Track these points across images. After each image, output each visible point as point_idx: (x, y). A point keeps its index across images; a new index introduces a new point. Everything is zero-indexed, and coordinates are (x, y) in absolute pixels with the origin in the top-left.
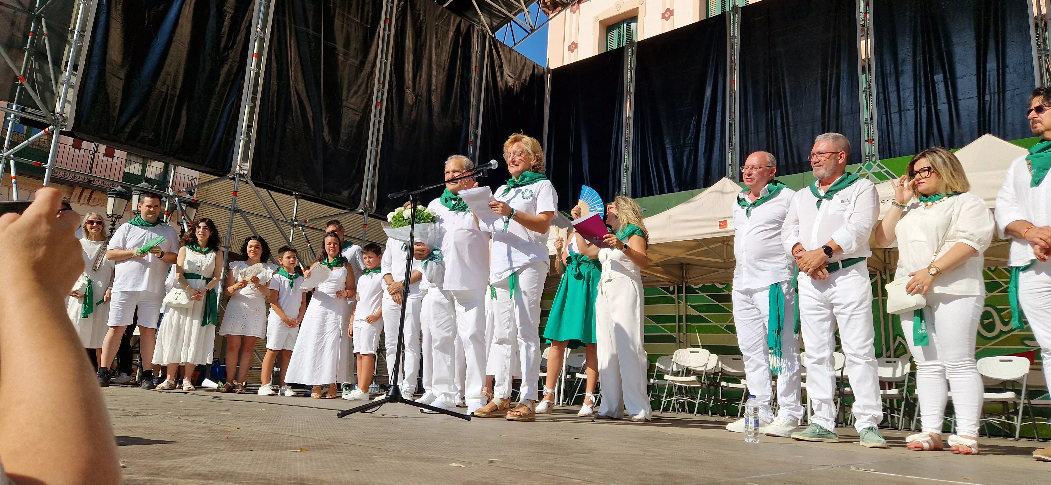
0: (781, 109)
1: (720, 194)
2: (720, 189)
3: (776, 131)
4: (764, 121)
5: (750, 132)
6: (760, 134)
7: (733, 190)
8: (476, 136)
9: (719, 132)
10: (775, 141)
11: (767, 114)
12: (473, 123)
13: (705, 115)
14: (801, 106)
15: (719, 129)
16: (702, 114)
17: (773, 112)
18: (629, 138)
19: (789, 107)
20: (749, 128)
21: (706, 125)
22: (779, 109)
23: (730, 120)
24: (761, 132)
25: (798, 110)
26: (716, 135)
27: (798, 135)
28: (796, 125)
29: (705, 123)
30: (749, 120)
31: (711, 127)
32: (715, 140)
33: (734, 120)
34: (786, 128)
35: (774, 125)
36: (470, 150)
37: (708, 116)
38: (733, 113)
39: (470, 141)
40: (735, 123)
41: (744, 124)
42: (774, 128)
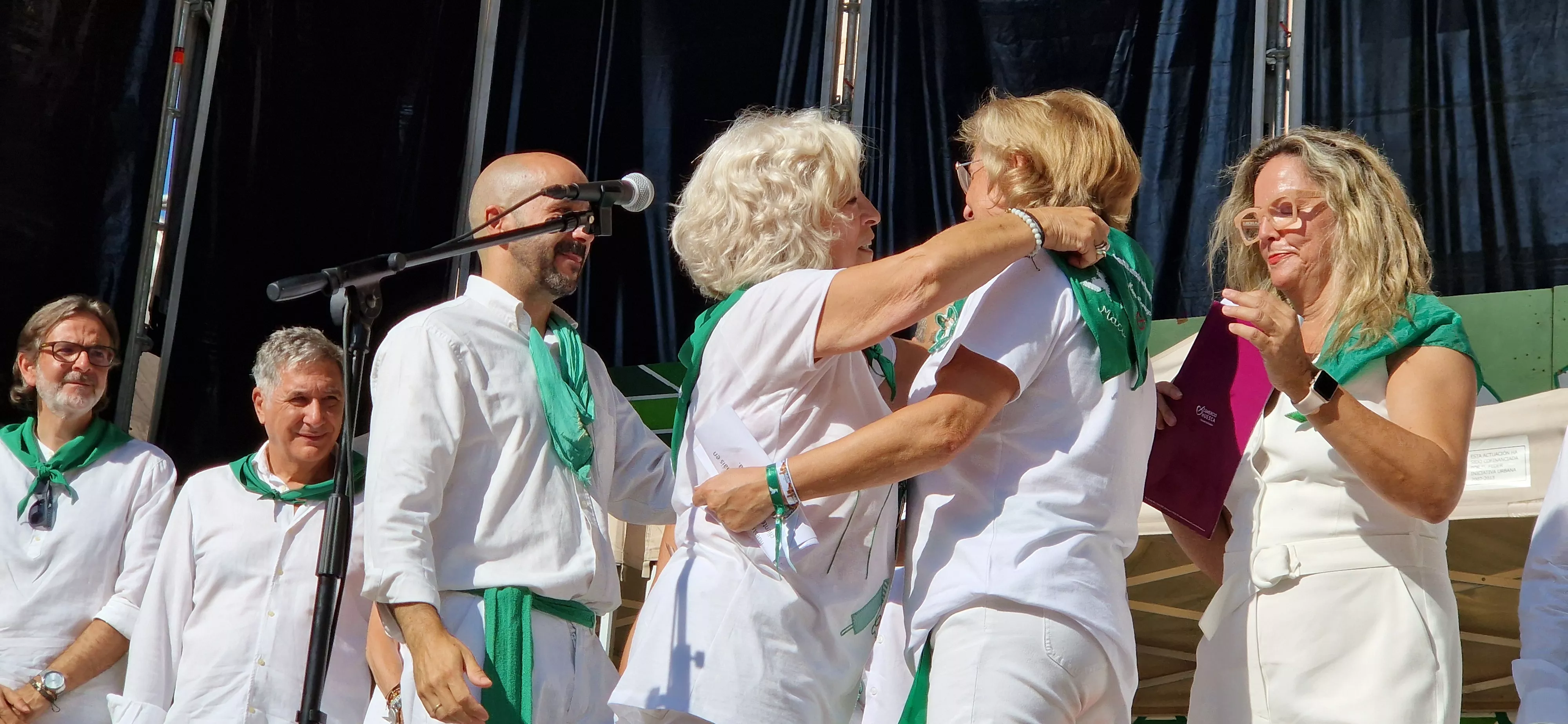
0: (1473, 26)
3: (1450, 116)
4: (1404, 67)
5: (1345, 110)
6: (1385, 120)
9: (1225, 98)
10: (1445, 156)
13: (1169, 25)
14: (1549, 24)
15: (1226, 84)
16: (1158, 16)
17: (1440, 37)
18: (852, 88)
19: (1502, 22)
20: (1345, 92)
21: (1171, 66)
22: (1465, 28)
23: (1267, 53)
24: (1391, 112)
25: (1536, 40)
26: (1211, 110)
27: (1533, 139)
28: (1526, 99)
29: (1169, 57)
30: (1344, 60)
31: (1190, 73)
32: (1206, 128)
33: (1287, 58)
34: (1488, 104)
35: (1442, 91)
36: (176, 88)
37: (1180, 30)
38: (1281, 29)
39: (176, 48)
40: (1287, 66)
41: (1324, 74)
42: (1442, 101)
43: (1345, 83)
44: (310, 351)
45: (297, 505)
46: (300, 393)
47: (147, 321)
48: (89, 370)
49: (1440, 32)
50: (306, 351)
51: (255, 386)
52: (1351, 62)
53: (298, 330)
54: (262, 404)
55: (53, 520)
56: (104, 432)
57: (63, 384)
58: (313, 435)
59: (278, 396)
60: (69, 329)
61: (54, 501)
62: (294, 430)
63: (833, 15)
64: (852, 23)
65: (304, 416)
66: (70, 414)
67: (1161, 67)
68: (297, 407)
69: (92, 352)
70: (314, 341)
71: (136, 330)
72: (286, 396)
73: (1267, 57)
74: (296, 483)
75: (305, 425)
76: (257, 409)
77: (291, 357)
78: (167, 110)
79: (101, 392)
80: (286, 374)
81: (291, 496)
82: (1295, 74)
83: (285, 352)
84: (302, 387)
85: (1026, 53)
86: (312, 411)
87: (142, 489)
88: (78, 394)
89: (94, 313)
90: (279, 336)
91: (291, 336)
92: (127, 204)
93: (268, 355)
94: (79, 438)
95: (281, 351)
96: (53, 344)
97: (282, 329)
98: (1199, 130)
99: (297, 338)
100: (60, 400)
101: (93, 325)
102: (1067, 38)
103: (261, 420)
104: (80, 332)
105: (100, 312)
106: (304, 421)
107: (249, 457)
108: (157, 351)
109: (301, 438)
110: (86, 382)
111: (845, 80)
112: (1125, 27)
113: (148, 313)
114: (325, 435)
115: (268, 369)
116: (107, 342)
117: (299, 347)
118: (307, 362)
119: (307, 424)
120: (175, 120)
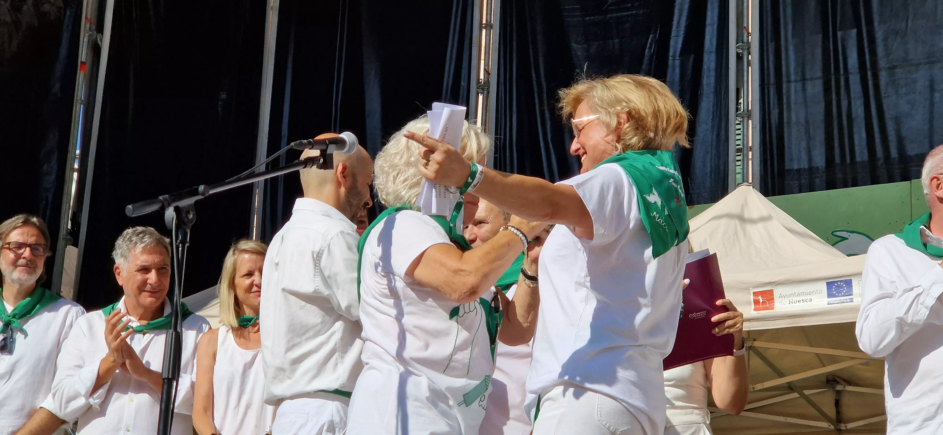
0: (859, 27)
1: (737, 222)
2: (736, 211)
3: (847, 80)
4: (819, 52)
5: (784, 79)
6: (808, 82)
7: (765, 213)
8: (96, 49)
9: (713, 73)
10: (844, 104)
11: (825, 39)
12: (89, 17)
13: (678, 32)
14: (904, 24)
15: (713, 65)
16: (671, 26)
17: (839, 34)
18: (489, 74)
19: (876, 24)
20: (784, 69)
21: (680, 55)
22: (854, 28)
23: (737, 46)
24: (812, 79)
25: (897, 33)
26: (705, 81)
27: (897, 92)
28: (892, 69)
29: (679, 50)
30: (783, 49)
31: (692, 59)
32: (702, 92)
33: (749, 49)
34: (869, 73)
35: (841, 65)
36: (82, 86)
37: (684, 34)
38: (745, 31)
39: (81, 62)
40: (749, 53)
41: (771, 58)
42: (842, 71)
43: (784, 63)
44: (150, 240)
45: (144, 334)
46: (145, 266)
47: (69, 227)
48: (31, 258)
49: (840, 30)
50: (147, 240)
51: (115, 263)
52: (787, 50)
53: (140, 229)
54: (120, 274)
55: (13, 349)
56: (42, 296)
57: (16, 267)
58: (154, 291)
59: (130, 268)
60: (19, 235)
61: (14, 337)
62: (142, 287)
63: (477, 31)
64: (488, 35)
65: (147, 279)
66: (21, 285)
67: (674, 56)
68: (143, 275)
69: (33, 247)
70: (151, 234)
71: (63, 233)
72: (136, 268)
73: (737, 48)
74: (142, 321)
75: (148, 284)
76: (117, 276)
77: (138, 245)
78: (77, 99)
79: (40, 271)
80: (135, 255)
81: (140, 329)
82: (754, 57)
83: (134, 241)
84: (146, 262)
85: (593, 50)
86: (152, 277)
87: (67, 329)
88: (25, 273)
89: (34, 224)
90: (129, 232)
91: (136, 232)
92: (55, 157)
93: (123, 244)
94: (28, 299)
95: (131, 241)
96: (9, 244)
97: (130, 229)
98: (698, 93)
99: (140, 233)
100: (14, 277)
101: (34, 231)
102: (617, 41)
103: (120, 283)
104: (25, 236)
105: (37, 223)
106: (148, 282)
107: (114, 305)
108: (76, 244)
109: (145, 293)
110: (30, 266)
111: (485, 69)
112: (652, 32)
113: (70, 222)
114: (160, 290)
115: (123, 253)
116: (43, 241)
117: (143, 238)
118: (148, 247)
119: (150, 284)
120: (82, 105)
